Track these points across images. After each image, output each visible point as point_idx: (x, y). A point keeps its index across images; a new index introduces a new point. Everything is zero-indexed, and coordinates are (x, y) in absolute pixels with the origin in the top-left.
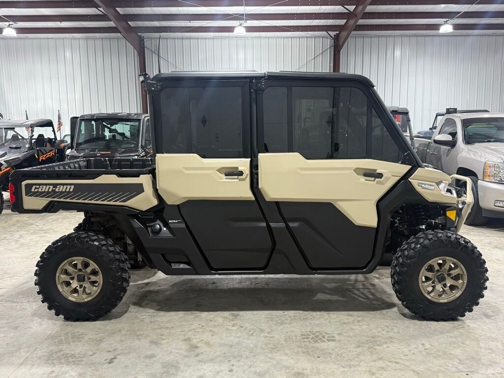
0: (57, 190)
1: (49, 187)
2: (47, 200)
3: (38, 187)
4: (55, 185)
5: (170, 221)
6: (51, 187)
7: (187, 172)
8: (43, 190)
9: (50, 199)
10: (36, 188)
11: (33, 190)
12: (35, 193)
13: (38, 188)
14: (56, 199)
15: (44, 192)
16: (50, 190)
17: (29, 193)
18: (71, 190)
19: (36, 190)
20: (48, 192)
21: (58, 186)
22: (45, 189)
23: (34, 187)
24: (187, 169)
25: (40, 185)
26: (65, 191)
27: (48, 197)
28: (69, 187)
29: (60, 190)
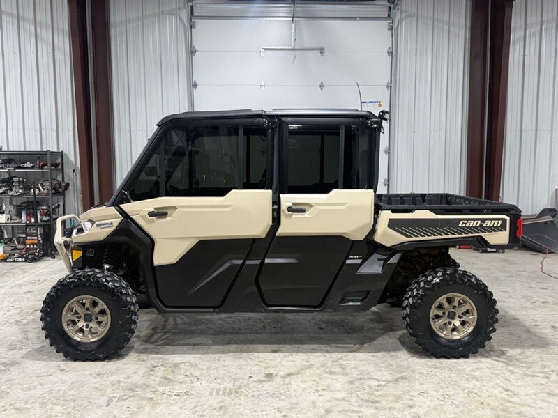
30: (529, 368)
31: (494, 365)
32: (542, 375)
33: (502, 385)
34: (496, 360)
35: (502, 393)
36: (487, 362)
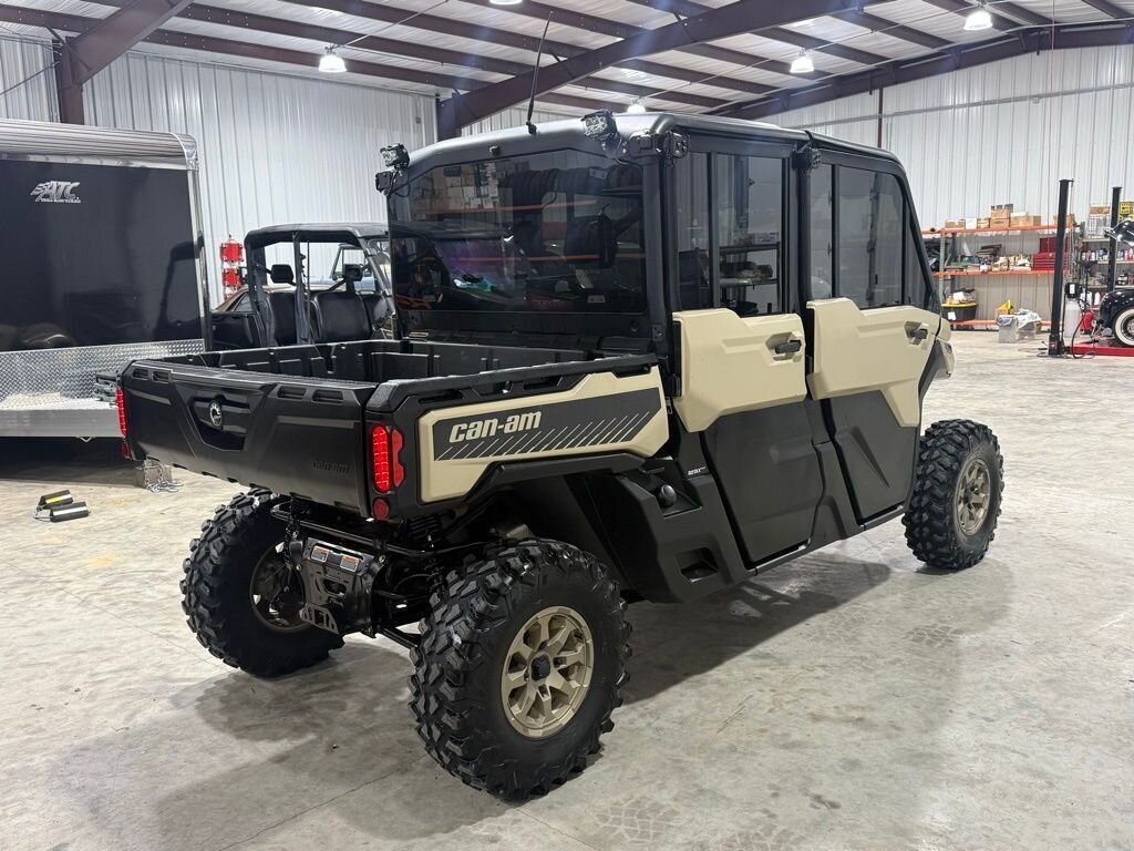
0: (507, 430)
1: (491, 424)
2: (483, 463)
3: (464, 426)
4: (502, 417)
5: (690, 473)
6: (495, 421)
7: (729, 350)
8: (477, 436)
9: (492, 459)
10: (460, 431)
11: (452, 439)
12: (458, 445)
13: (465, 432)
14: (504, 457)
15: (480, 439)
16: (493, 433)
17: (444, 449)
18: (536, 426)
19: (461, 437)
20: (489, 439)
21: (510, 419)
22: (480, 430)
23: (455, 428)
24: (729, 343)
25: (468, 420)
26: (525, 430)
27: (486, 455)
28: (531, 415)
29: (514, 429)
30: (124, 684)
31: (193, 670)
32: (102, 677)
33: (175, 642)
34: (189, 680)
35: (177, 632)
36: (207, 671)
